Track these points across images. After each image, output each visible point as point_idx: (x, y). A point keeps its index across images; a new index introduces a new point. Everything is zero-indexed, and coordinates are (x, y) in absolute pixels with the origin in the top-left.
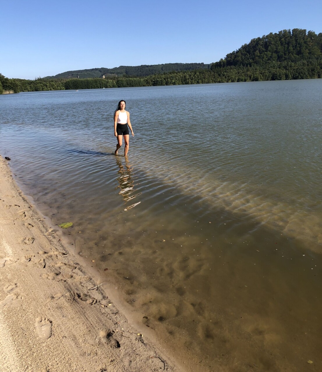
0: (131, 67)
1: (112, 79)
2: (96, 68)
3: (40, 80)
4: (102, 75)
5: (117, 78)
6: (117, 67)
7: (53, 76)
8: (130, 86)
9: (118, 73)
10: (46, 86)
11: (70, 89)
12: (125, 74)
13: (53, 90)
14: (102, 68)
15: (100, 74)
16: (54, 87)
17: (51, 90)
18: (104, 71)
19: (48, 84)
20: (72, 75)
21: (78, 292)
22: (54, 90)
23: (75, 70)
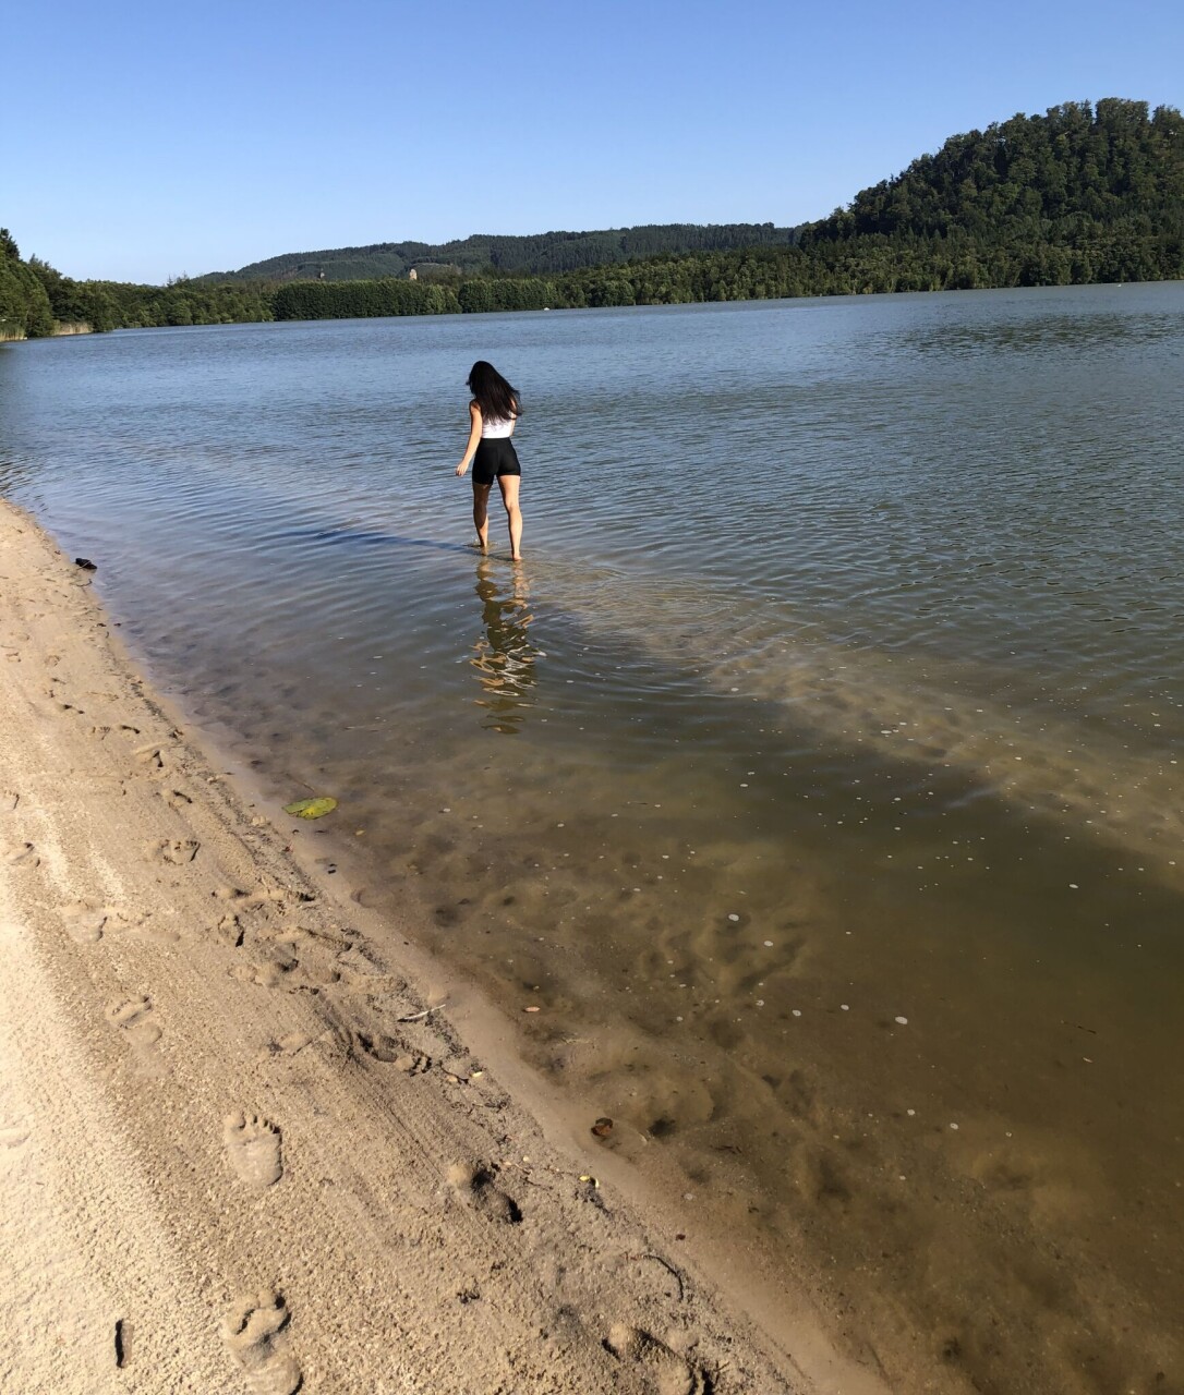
0: (513, 238)
1: (441, 282)
2: (384, 244)
3: (185, 287)
4: (408, 269)
5: (461, 280)
6: (462, 240)
7: (232, 273)
8: (507, 309)
9: (462, 262)
10: (208, 307)
11: (291, 318)
12: (488, 263)
13: (231, 320)
14: (405, 244)
15: (400, 263)
16: (235, 311)
17: (223, 321)
18: (412, 253)
19: (212, 302)
20: (300, 268)
21: (363, 1031)
22: (235, 321)
23: (311, 251)
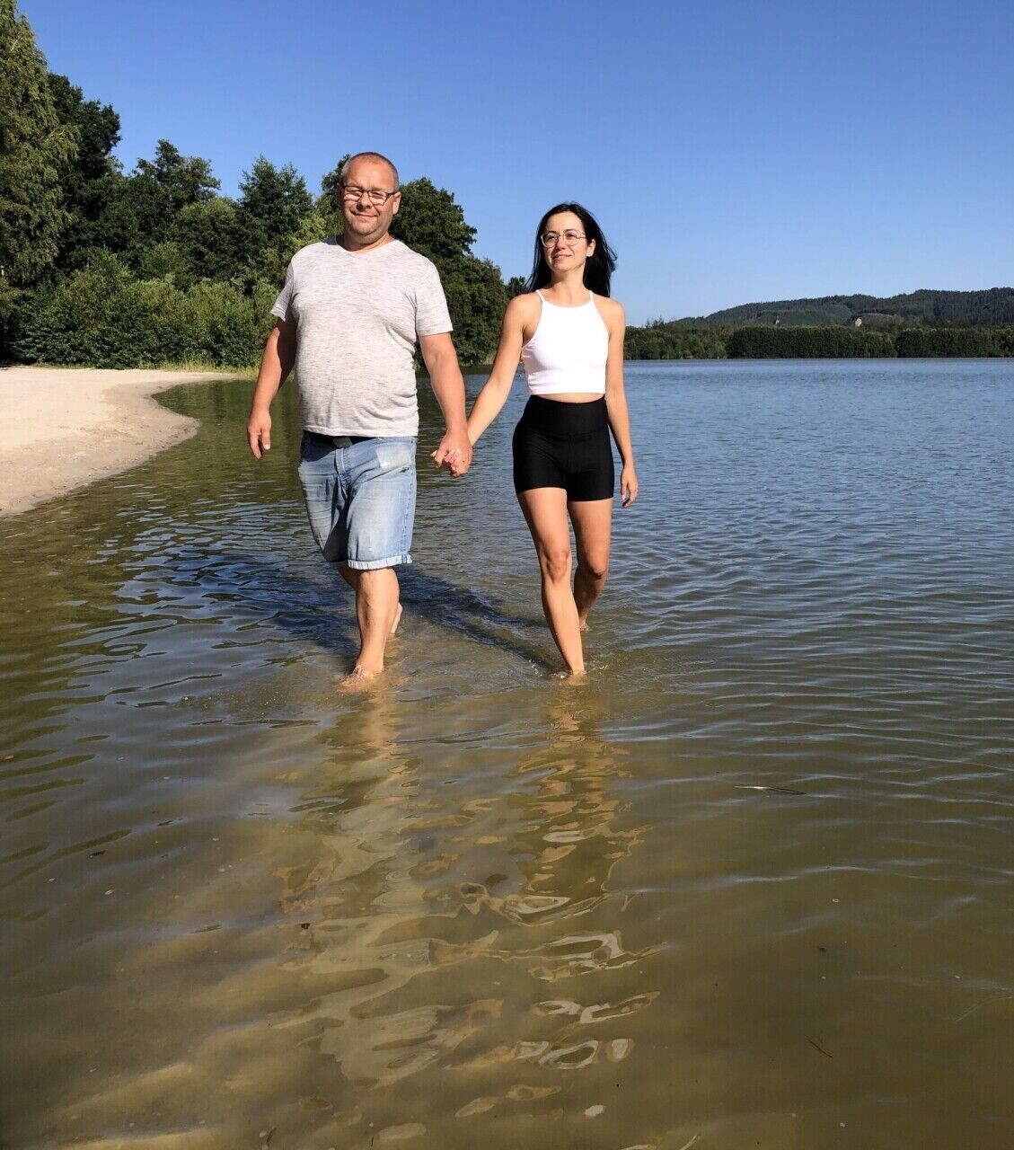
0: (957, 293)
1: (881, 330)
2: (836, 296)
3: (660, 328)
4: (854, 318)
5: (900, 328)
6: (908, 293)
7: (702, 318)
8: (940, 355)
9: (905, 313)
10: (674, 345)
11: (742, 356)
12: (930, 315)
13: (691, 357)
14: (855, 296)
15: (849, 313)
16: (696, 349)
17: (685, 357)
18: (860, 304)
19: (678, 340)
20: (759, 315)
22: (695, 357)
23: (771, 301)
